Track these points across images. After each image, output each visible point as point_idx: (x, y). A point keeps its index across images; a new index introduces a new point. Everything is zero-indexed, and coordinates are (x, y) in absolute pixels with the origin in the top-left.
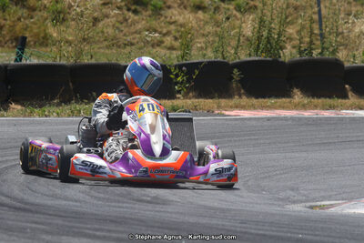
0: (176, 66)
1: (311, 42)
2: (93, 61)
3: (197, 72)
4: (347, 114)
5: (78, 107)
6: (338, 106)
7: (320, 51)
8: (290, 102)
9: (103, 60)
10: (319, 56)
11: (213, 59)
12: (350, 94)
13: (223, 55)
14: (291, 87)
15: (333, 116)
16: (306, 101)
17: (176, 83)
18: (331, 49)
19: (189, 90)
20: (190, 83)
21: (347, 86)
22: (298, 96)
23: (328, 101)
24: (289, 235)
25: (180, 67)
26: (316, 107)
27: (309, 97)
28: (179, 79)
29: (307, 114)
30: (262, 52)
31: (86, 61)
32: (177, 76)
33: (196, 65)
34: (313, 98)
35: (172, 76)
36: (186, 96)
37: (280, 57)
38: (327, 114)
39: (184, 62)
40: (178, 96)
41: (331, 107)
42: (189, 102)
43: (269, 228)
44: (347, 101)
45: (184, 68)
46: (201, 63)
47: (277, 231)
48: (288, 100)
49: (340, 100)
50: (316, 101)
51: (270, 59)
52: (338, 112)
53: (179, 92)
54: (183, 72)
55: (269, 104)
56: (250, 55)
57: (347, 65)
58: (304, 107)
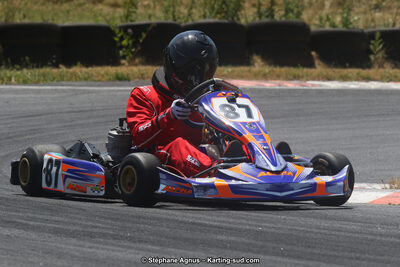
0: (121, 28)
1: (273, 3)
2: (26, 21)
3: (144, 35)
4: (313, 85)
5: (8, 73)
6: (303, 77)
7: (282, 13)
8: (249, 71)
9: (38, 20)
10: (283, 19)
11: (163, 20)
12: (317, 62)
13: (174, 17)
14: (251, 54)
15: (297, 87)
16: (267, 69)
17: (121, 47)
18: (295, 11)
19: (135, 55)
20: (136, 47)
21: (313, 53)
22: (258, 64)
23: (293, 70)
24: (248, 227)
25: (125, 29)
26: (278, 77)
27: (270, 65)
28: (124, 42)
29: (269, 85)
30: (218, 13)
31: (18, 21)
32: (122, 39)
33: (143, 27)
34: (275, 66)
35: (117, 39)
36: (132, 63)
37: (238, 19)
38: (291, 85)
39: (129, 23)
40: (123, 61)
41: (296, 77)
42: (135, 69)
43: (224, 219)
44: (313, 70)
45: (130, 31)
46: (148, 25)
47: (233, 223)
48: (246, 68)
49: (305, 70)
50: (278, 70)
51: (226, 21)
52: (303, 83)
53: (124, 57)
54: (128, 34)
55: (225, 72)
56: (204, 16)
57: (313, 28)
58: (265, 77)
